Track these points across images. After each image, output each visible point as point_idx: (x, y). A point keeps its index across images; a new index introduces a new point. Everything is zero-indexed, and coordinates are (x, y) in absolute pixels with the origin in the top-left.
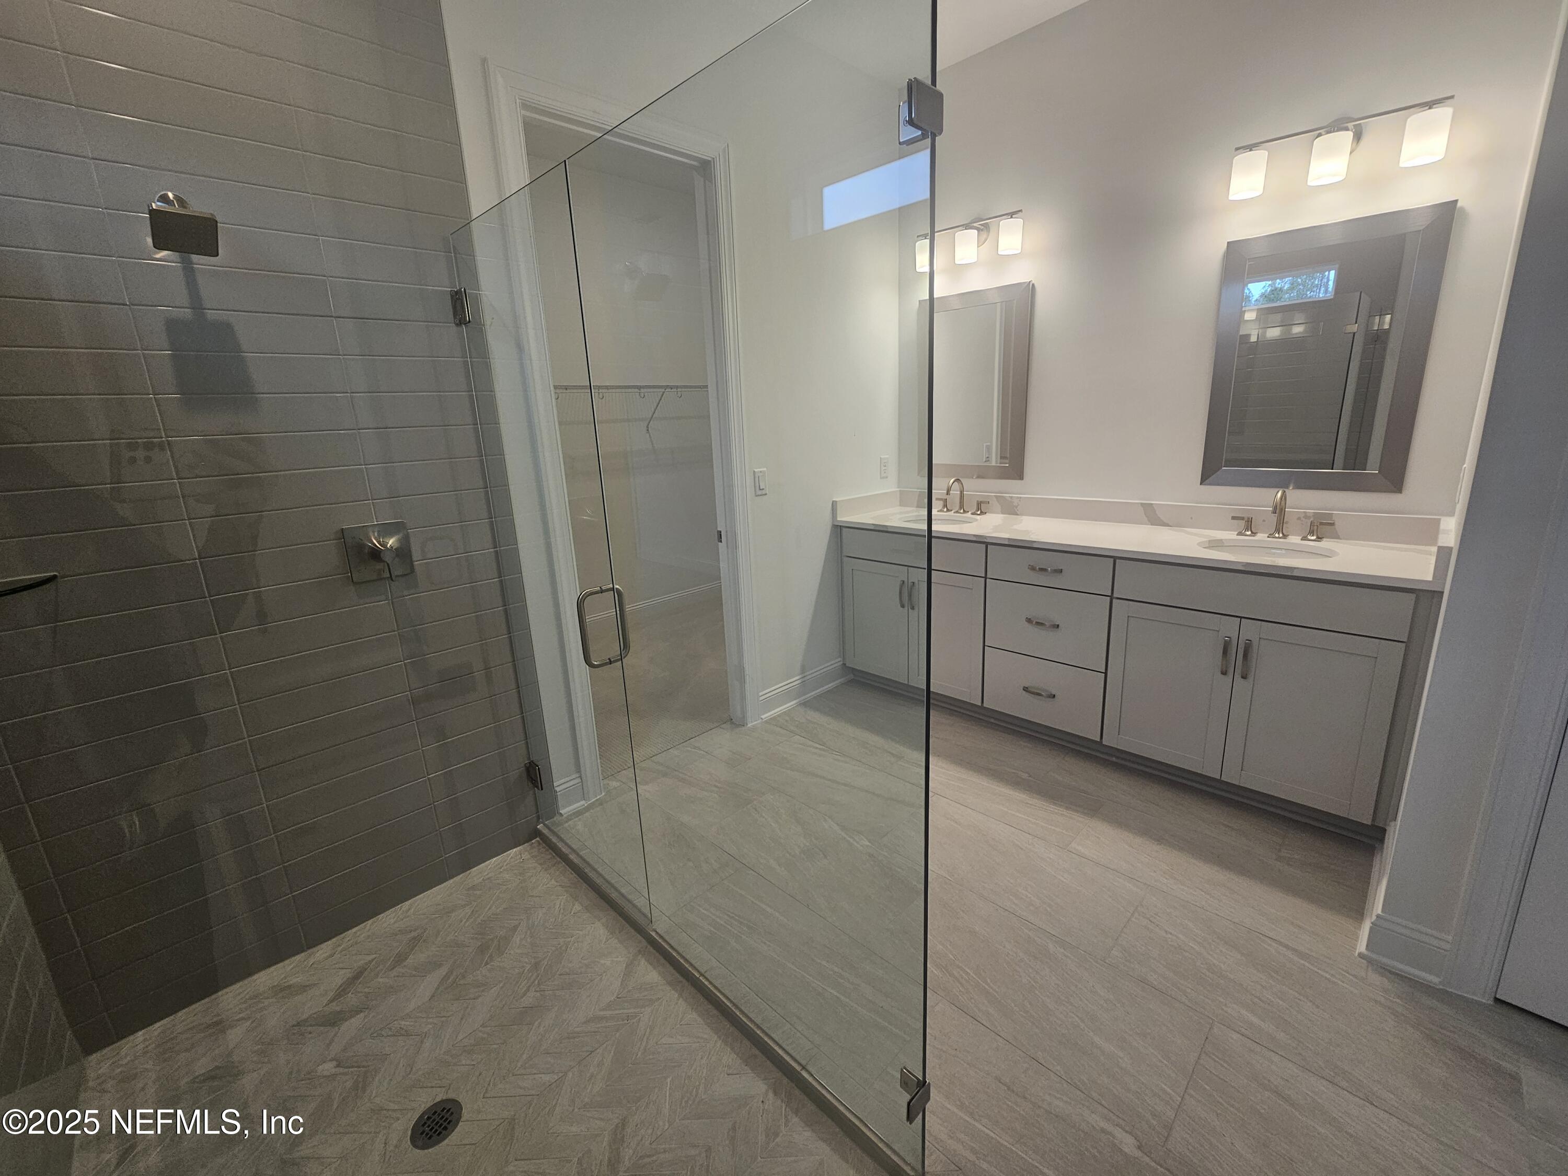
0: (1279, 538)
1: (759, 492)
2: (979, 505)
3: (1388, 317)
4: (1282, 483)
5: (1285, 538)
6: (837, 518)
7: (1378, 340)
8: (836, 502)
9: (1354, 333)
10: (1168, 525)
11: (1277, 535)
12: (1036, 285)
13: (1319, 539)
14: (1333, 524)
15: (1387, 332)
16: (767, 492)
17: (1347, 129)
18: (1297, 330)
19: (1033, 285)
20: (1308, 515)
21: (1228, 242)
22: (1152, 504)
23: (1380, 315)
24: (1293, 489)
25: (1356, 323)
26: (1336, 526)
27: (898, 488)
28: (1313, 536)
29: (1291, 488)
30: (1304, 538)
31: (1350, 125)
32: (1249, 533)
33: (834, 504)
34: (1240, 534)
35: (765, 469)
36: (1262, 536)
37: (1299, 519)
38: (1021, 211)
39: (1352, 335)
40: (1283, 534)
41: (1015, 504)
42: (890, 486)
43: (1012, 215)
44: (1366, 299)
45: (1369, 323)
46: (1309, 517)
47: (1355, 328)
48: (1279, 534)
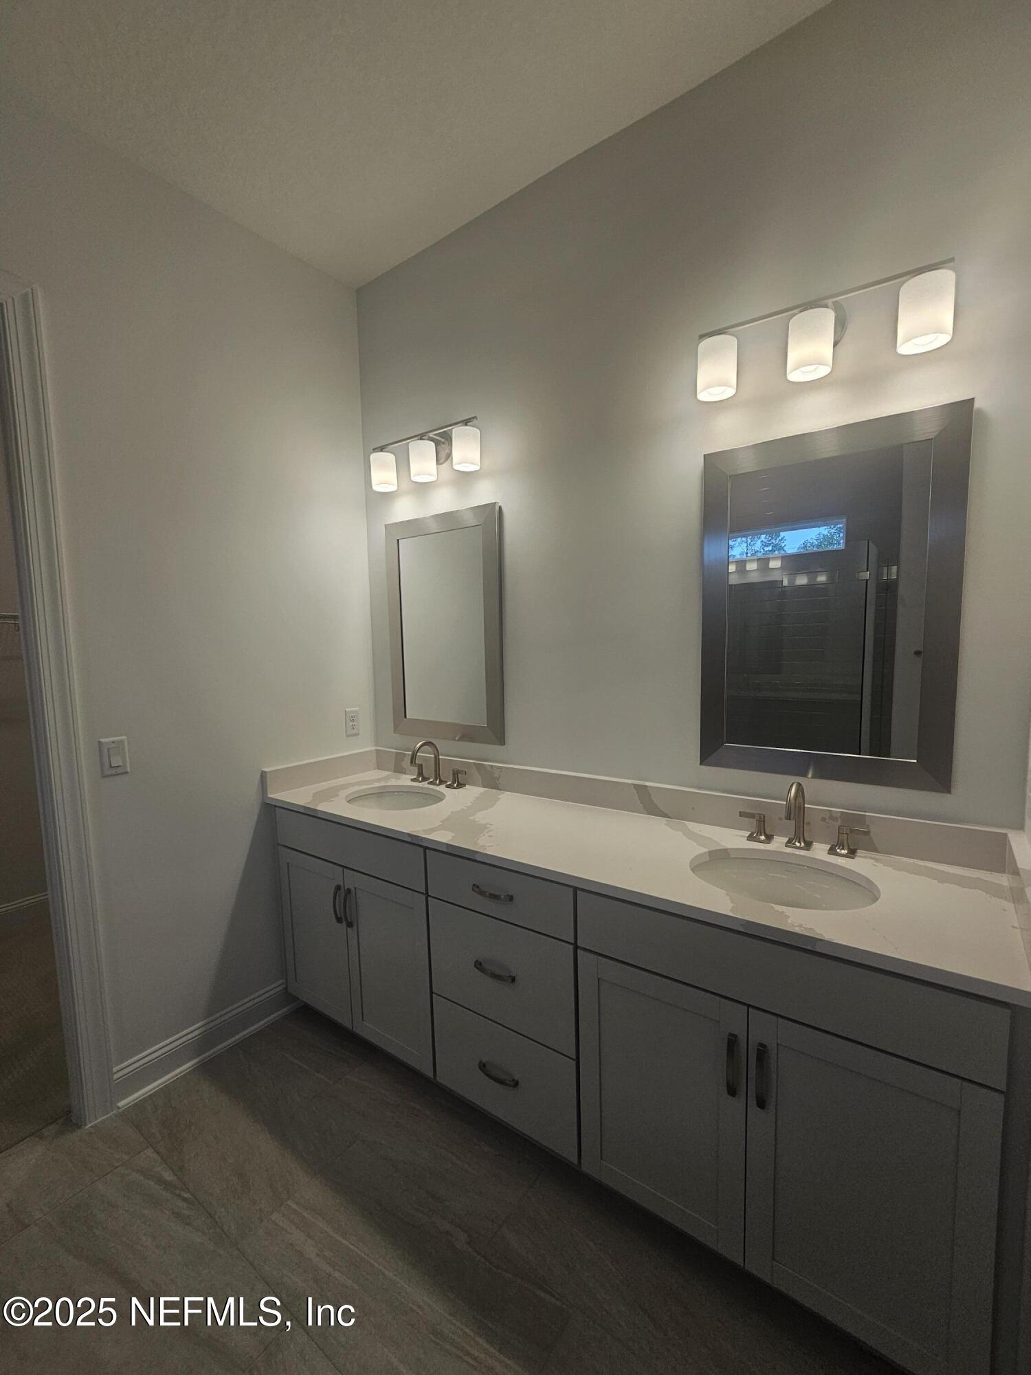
0: (800, 848)
1: (109, 770)
2: (456, 774)
3: (894, 568)
4: (797, 768)
5: (808, 850)
6: (267, 794)
7: (888, 590)
8: (265, 772)
9: (867, 580)
10: (665, 815)
11: (798, 844)
12: (504, 509)
13: (852, 853)
14: (866, 833)
15: (896, 582)
16: (129, 770)
17: (826, 306)
18: (822, 578)
19: (500, 507)
20: (834, 815)
21: (704, 455)
22: (646, 786)
23: (888, 566)
24: (812, 778)
25: (867, 571)
26: (872, 834)
27: (376, 745)
28: (843, 849)
29: (810, 776)
30: (832, 851)
31: (830, 302)
32: (763, 838)
33: (263, 775)
34: (750, 838)
35: (124, 737)
36: (779, 843)
37: (824, 819)
38: (475, 418)
39: (865, 581)
40: (805, 842)
41: (496, 775)
42: (365, 745)
43: (466, 422)
44: (874, 550)
45: (879, 574)
46: (836, 819)
47: (867, 575)
48: (799, 842)
